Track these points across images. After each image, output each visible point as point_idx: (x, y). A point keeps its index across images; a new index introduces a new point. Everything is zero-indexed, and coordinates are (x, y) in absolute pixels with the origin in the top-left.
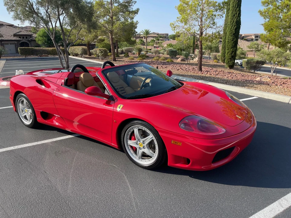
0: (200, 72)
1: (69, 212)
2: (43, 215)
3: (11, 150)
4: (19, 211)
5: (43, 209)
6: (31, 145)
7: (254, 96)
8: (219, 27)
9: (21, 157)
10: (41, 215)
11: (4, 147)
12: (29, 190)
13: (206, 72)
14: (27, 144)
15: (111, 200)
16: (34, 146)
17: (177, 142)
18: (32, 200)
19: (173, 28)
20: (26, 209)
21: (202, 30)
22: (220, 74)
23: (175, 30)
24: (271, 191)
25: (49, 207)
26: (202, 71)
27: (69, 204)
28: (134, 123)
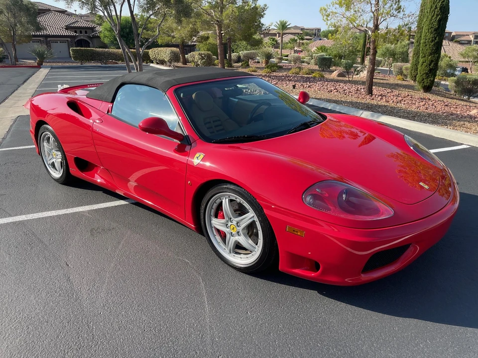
0: (368, 97)
1: (90, 344)
2: (46, 346)
3: (21, 221)
4: (7, 335)
5: (47, 334)
6: (55, 214)
7: (462, 144)
8: (409, 16)
9: (33, 234)
10: (42, 345)
11: (10, 216)
12: (32, 296)
13: (380, 97)
14: (49, 212)
15: (167, 328)
16: (59, 217)
17: (296, 229)
18: (33, 316)
19: (325, 17)
20: (19, 331)
21: (377, 20)
22: (405, 101)
23: (328, 20)
24: (474, 333)
25: (58, 331)
26: (372, 95)
27: (93, 328)
28: (222, 188)
